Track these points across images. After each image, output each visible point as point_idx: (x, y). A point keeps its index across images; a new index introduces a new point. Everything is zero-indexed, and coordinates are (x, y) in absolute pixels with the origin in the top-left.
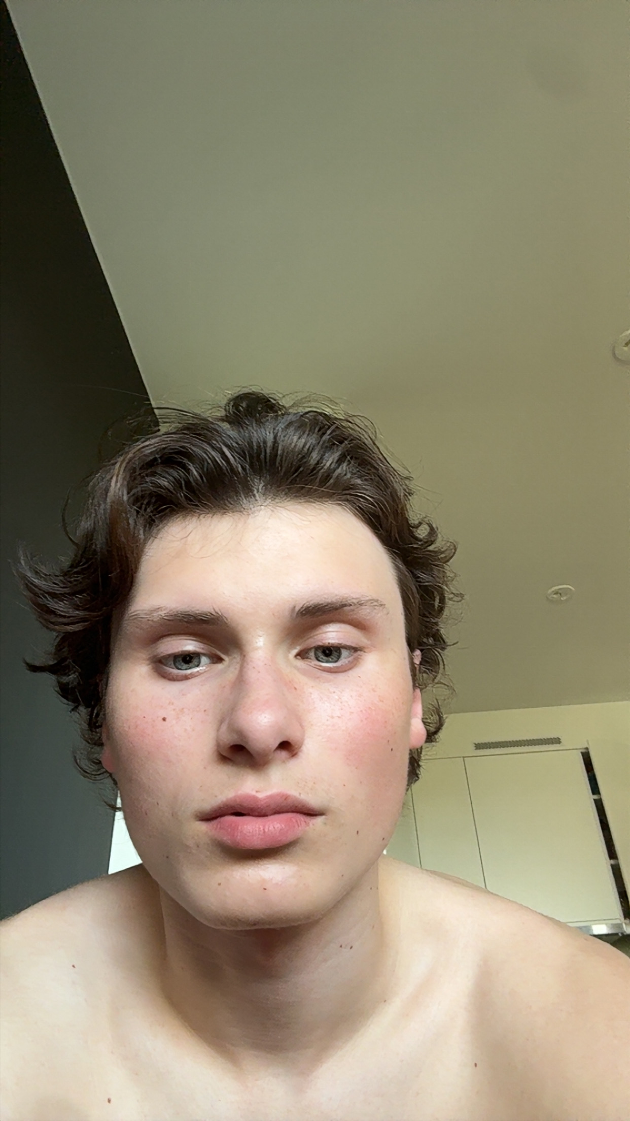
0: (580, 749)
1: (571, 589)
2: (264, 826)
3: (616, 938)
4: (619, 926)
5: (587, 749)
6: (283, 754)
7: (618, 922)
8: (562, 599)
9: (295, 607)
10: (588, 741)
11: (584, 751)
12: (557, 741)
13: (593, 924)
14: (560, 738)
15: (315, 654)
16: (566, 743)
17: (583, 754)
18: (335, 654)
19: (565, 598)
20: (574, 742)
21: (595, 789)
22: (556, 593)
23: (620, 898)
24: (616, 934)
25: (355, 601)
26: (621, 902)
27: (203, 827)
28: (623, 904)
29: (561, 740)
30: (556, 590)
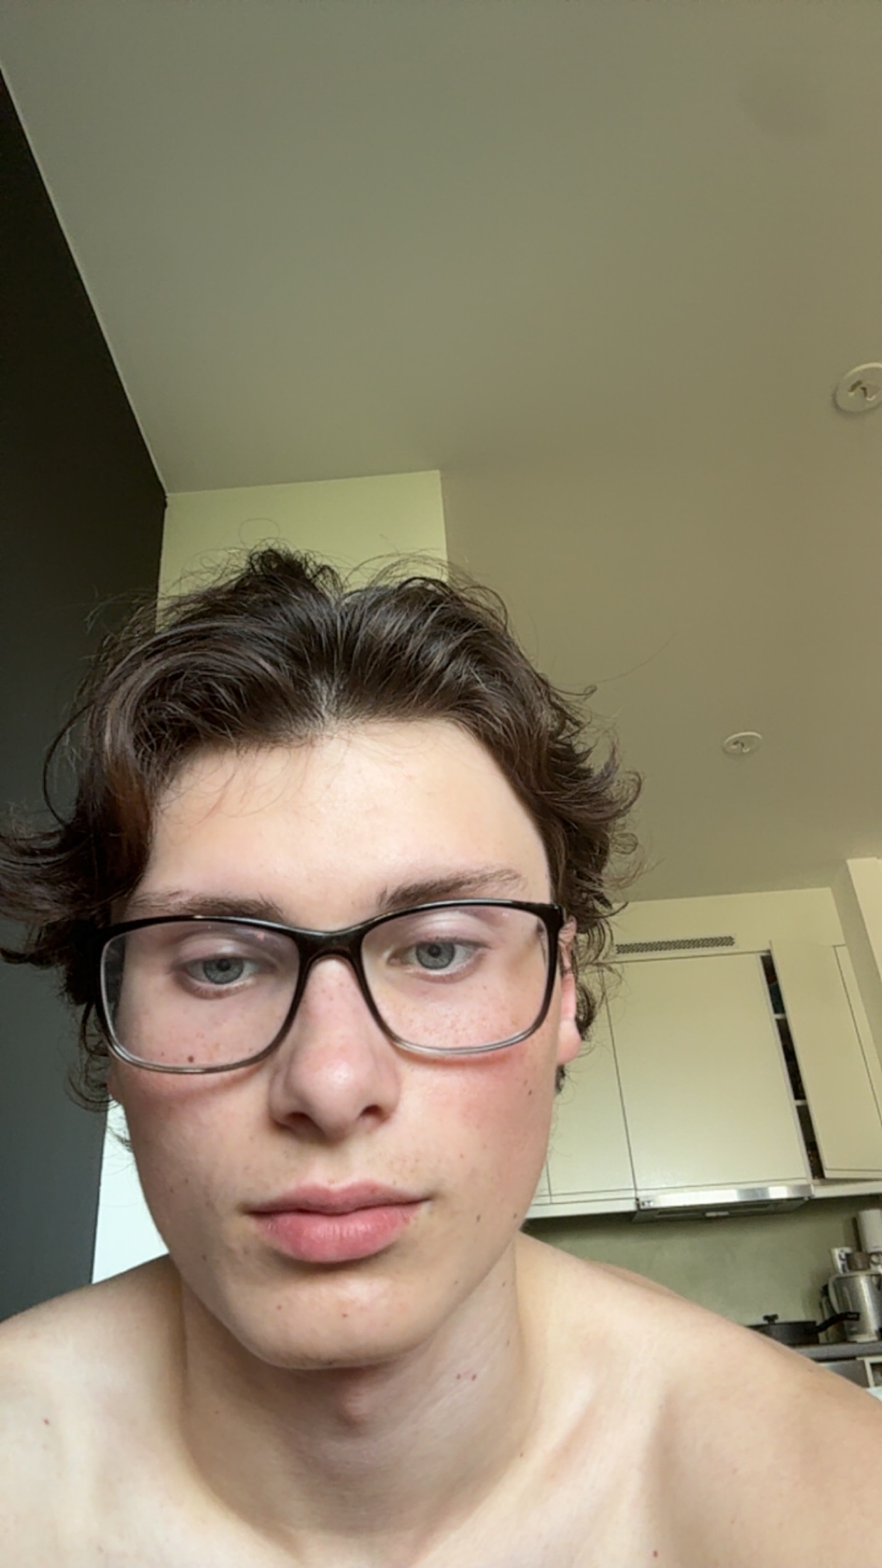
0: (759, 952)
1: (756, 737)
2: (341, 1229)
3: (801, 1202)
4: (806, 1188)
5: (769, 951)
6: (369, 1121)
7: (804, 1182)
8: (744, 751)
9: (385, 892)
10: (770, 942)
11: (764, 954)
12: (728, 941)
13: (770, 1186)
14: (733, 937)
15: (418, 954)
16: (740, 945)
17: (763, 959)
18: (445, 952)
19: (748, 750)
20: (752, 941)
21: (778, 1005)
22: (736, 743)
23: (808, 1150)
24: (801, 1199)
25: (477, 876)
26: (809, 1156)
27: (251, 1225)
28: (812, 1158)
29: (734, 941)
30: (735, 738)
